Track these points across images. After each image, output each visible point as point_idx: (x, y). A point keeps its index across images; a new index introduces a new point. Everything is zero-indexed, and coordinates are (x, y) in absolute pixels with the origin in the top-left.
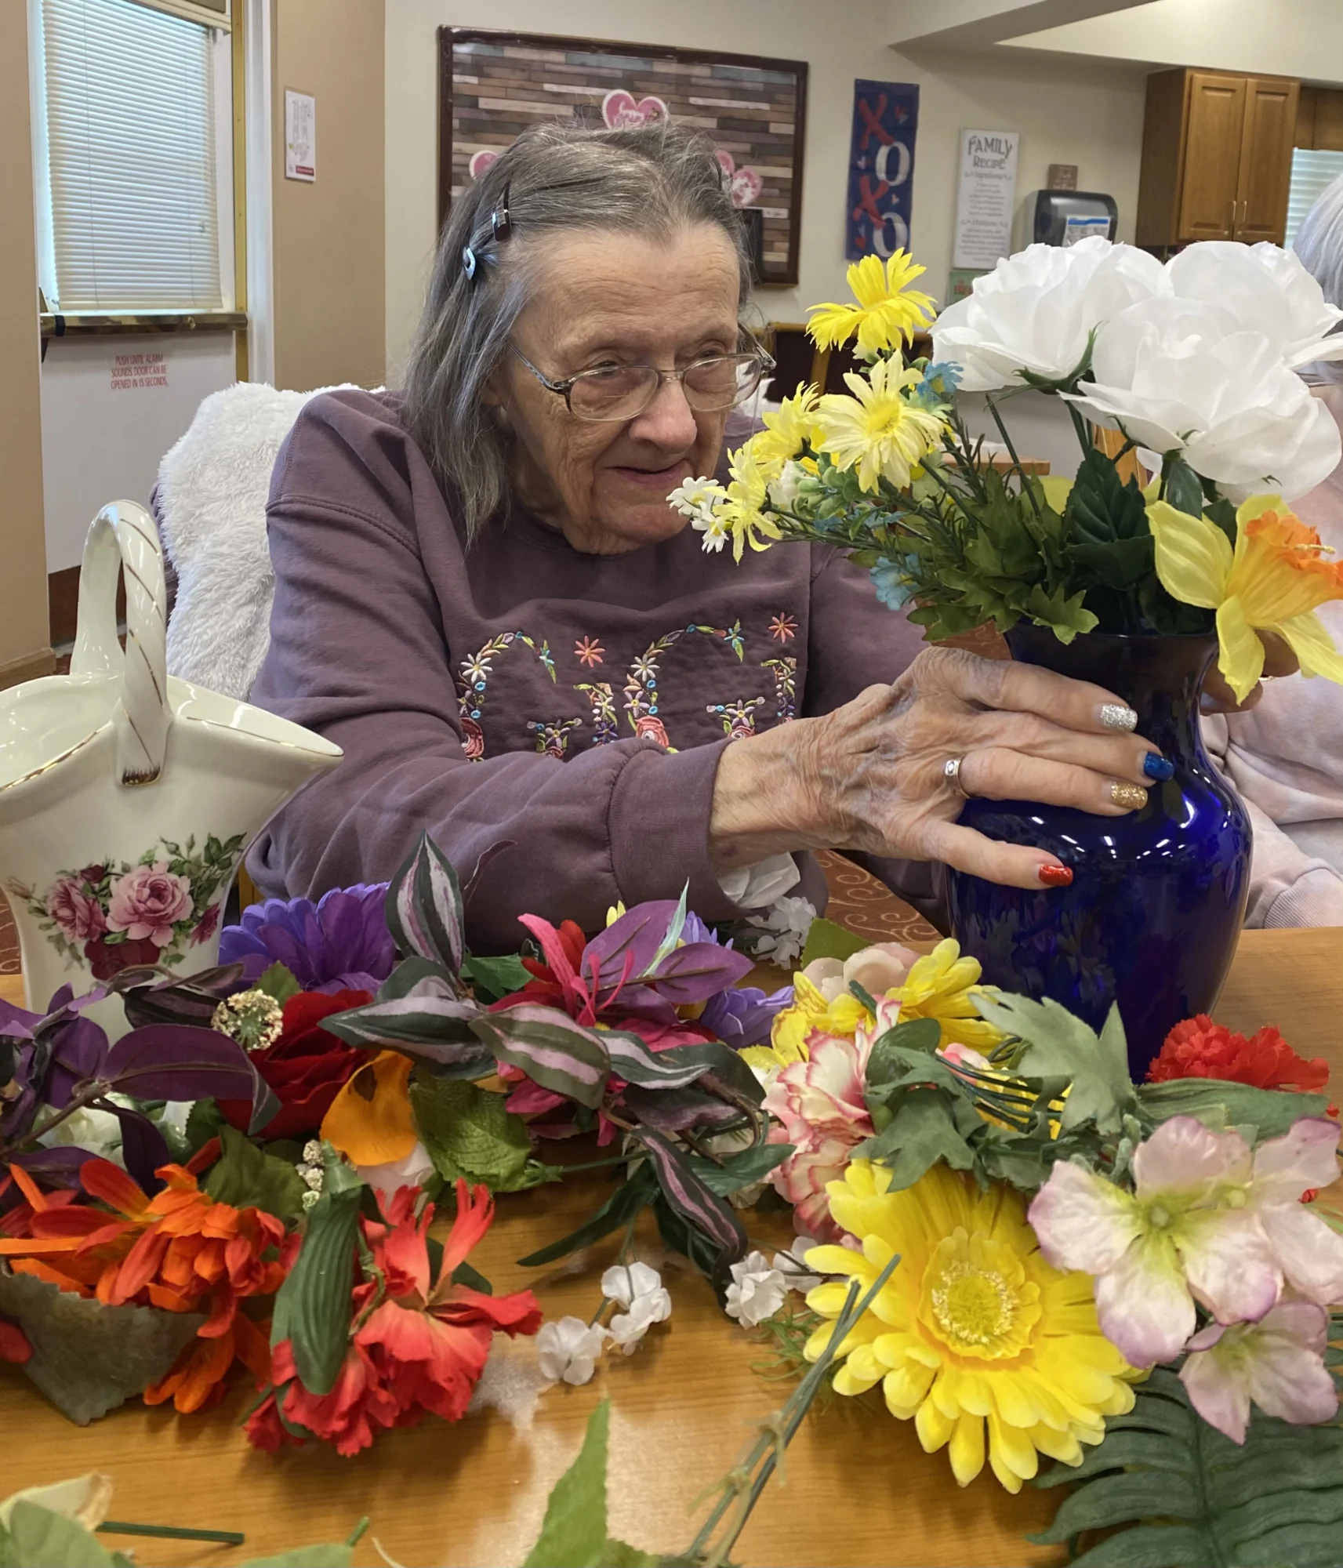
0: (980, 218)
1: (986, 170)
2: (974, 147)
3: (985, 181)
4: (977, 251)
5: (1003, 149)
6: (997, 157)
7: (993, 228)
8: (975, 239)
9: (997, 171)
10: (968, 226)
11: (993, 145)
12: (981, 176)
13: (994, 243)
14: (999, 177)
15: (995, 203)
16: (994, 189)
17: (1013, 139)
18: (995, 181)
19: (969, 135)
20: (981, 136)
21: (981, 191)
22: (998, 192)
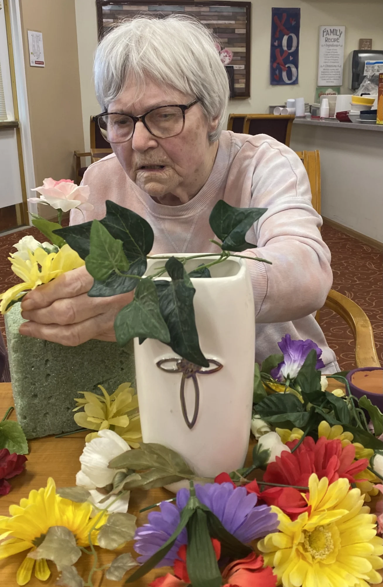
0: (329, 64)
1: (331, 43)
2: (325, 33)
3: (331, 48)
4: (328, 78)
5: (338, 33)
6: (336, 37)
7: (334, 68)
8: (327, 73)
9: (336, 43)
10: (324, 68)
11: (334, 32)
12: (329, 46)
13: (335, 75)
14: (337, 46)
15: (336, 57)
16: (335, 51)
17: (343, 29)
18: (335, 48)
19: (323, 28)
20: (328, 28)
21: (329, 52)
22: (336, 52)
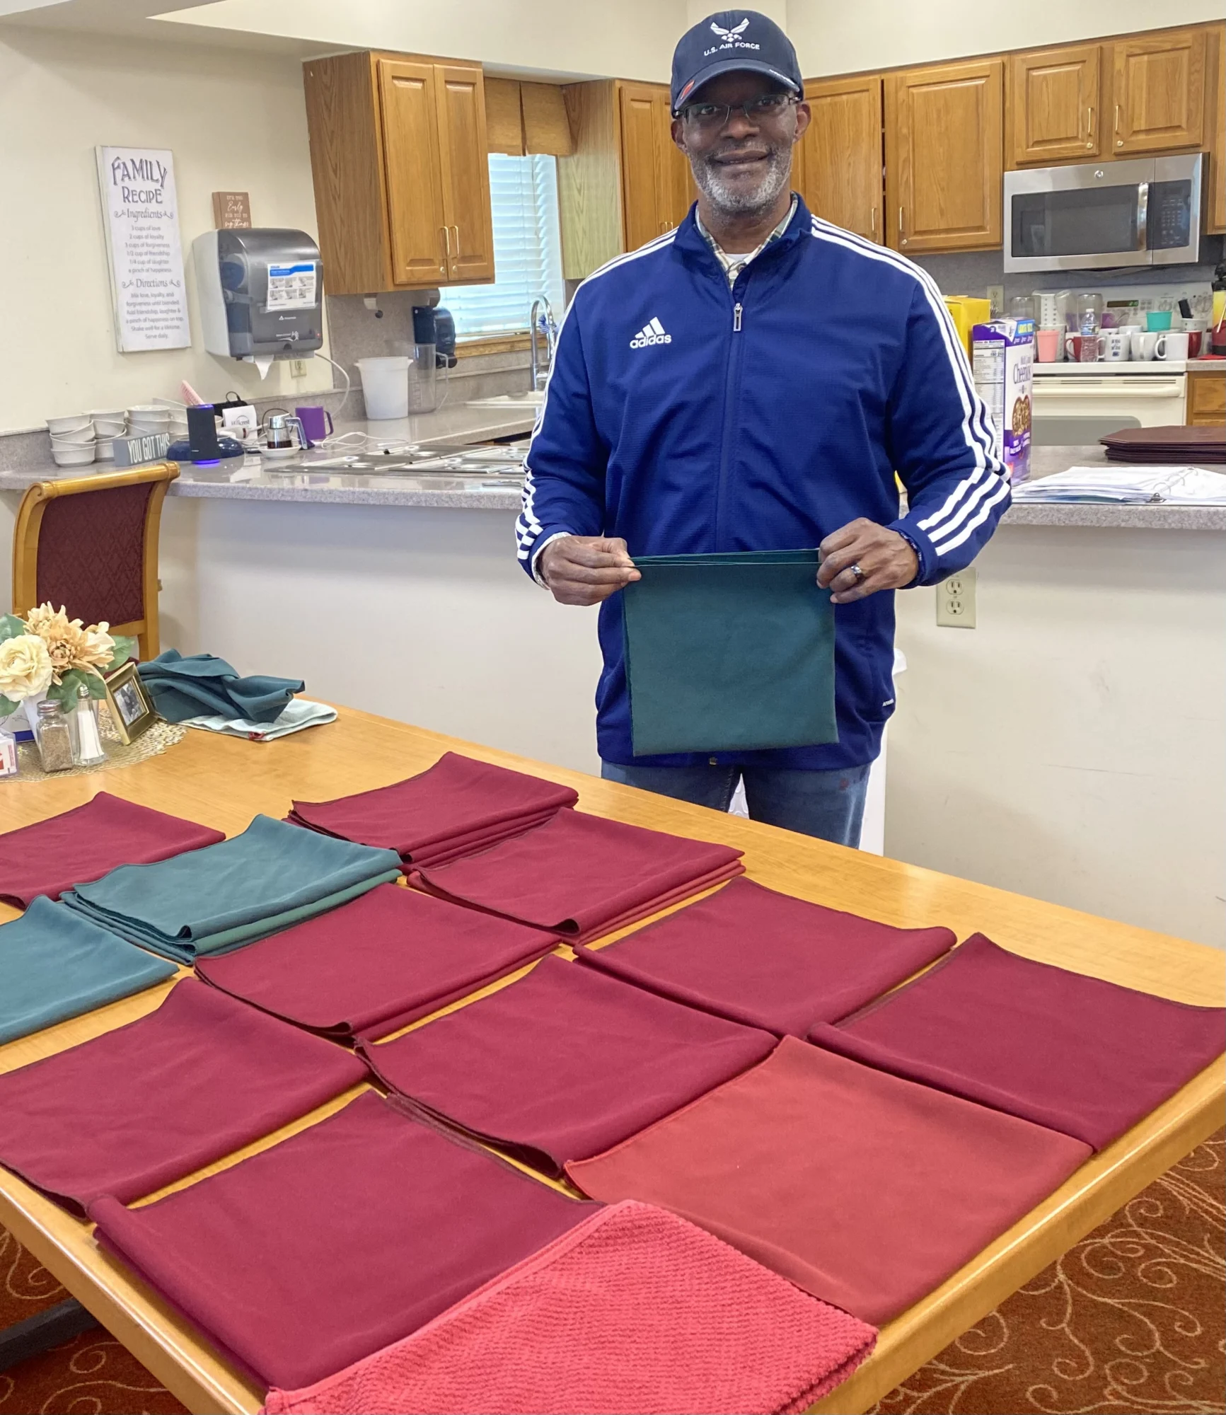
0: (145, 276)
1: (140, 207)
2: (119, 173)
3: (143, 222)
4: (148, 324)
5: (156, 175)
6: (152, 186)
7: (162, 290)
8: (144, 308)
9: (153, 207)
10: (132, 289)
11: (143, 168)
12: (135, 215)
13: (167, 312)
14: (158, 215)
15: (161, 253)
16: (155, 233)
17: (166, 159)
18: (154, 222)
19: (111, 155)
20: (126, 156)
21: (139, 237)
22: (160, 237)
